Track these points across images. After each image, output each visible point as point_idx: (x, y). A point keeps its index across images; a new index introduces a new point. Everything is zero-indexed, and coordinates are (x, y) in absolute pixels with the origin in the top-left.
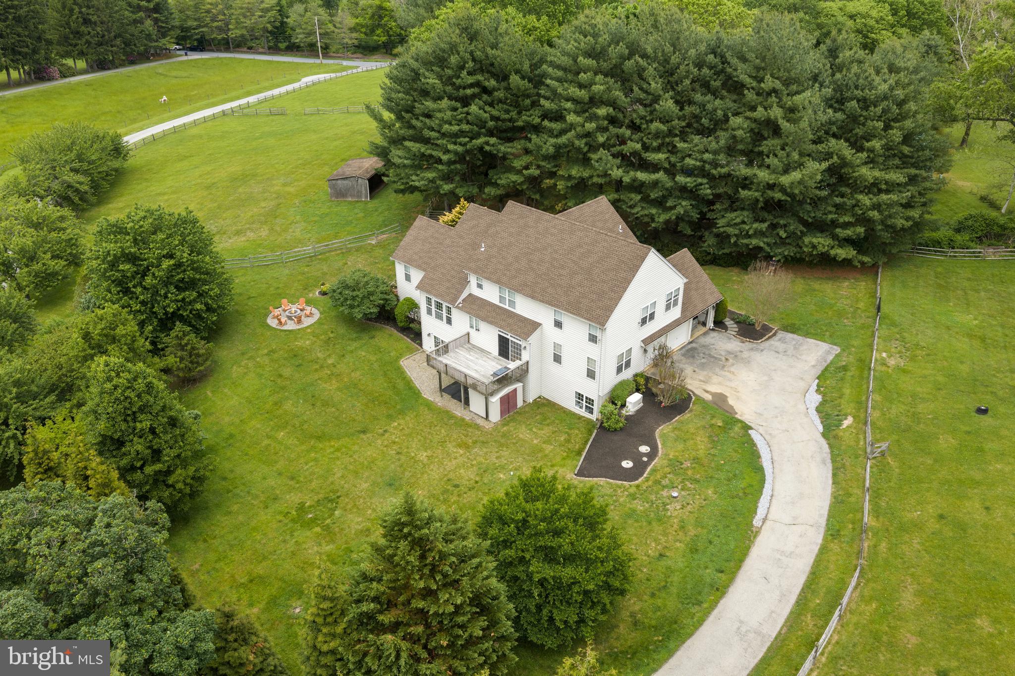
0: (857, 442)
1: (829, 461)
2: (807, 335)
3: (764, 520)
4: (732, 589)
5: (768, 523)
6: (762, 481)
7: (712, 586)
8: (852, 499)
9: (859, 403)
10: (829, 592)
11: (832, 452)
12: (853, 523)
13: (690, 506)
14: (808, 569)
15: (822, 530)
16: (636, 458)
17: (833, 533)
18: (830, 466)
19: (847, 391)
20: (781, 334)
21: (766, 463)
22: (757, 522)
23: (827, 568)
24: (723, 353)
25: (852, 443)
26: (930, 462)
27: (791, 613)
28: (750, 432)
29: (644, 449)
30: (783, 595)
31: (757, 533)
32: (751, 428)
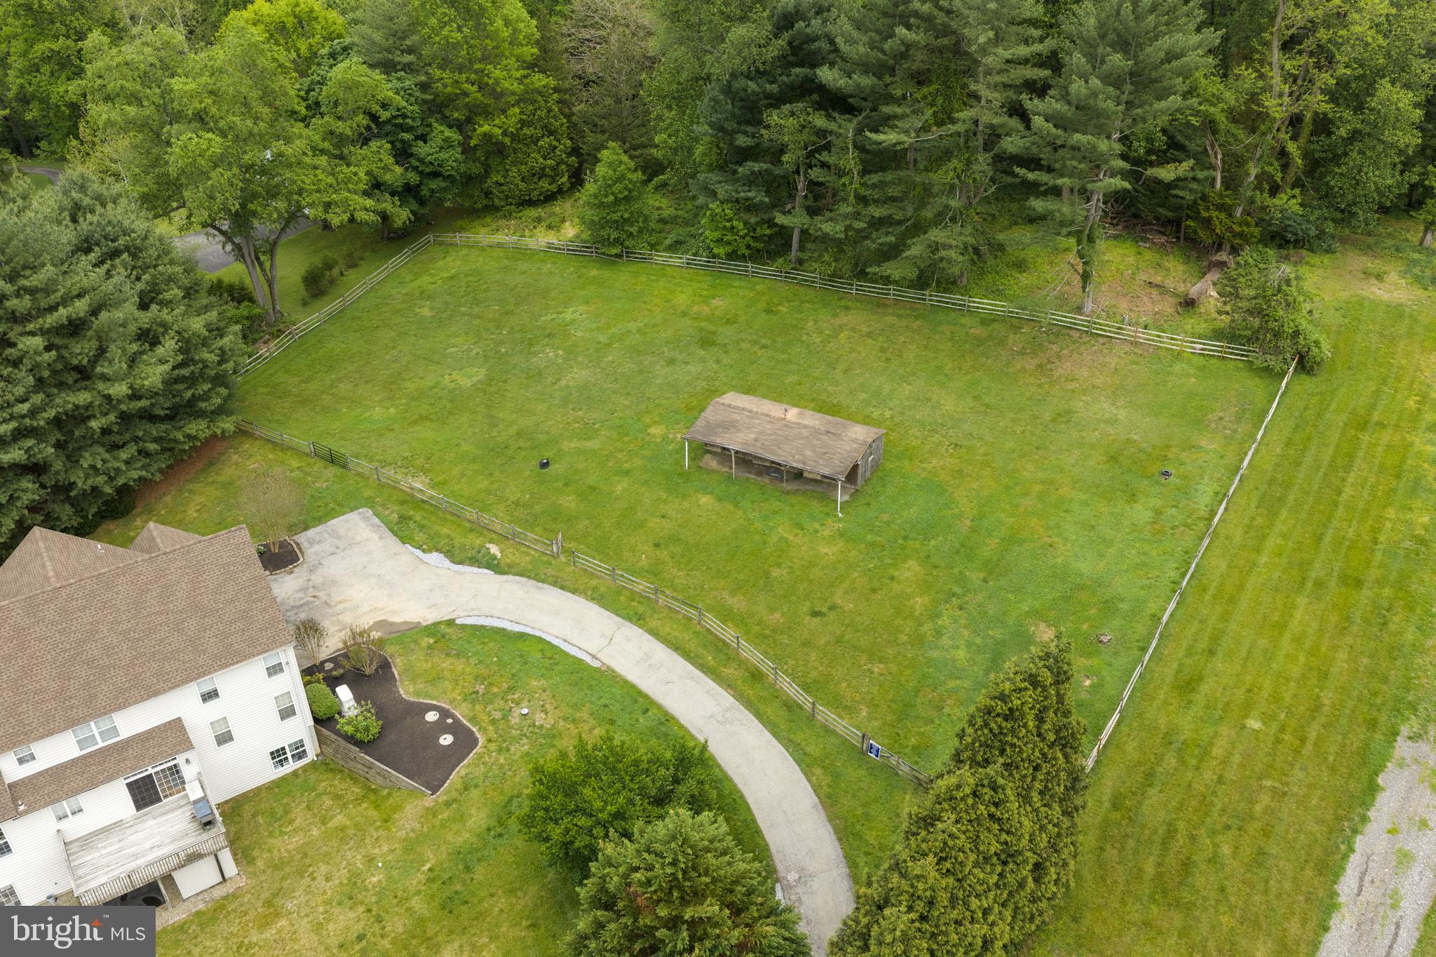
0: (529, 554)
1: (540, 584)
2: (320, 520)
3: (594, 657)
4: (671, 711)
5: (599, 656)
6: (540, 640)
7: (662, 724)
8: (603, 589)
9: (471, 530)
10: (705, 646)
11: (529, 577)
12: (633, 600)
13: (547, 706)
14: (670, 651)
15: (627, 624)
16: (441, 727)
17: (638, 619)
18: (546, 586)
19: (445, 531)
20: (302, 538)
21: (517, 628)
22: (596, 664)
23: (676, 637)
24: (300, 595)
25: (528, 559)
26: (587, 522)
27: (713, 680)
28: (458, 622)
29: (431, 717)
30: (692, 678)
31: (608, 667)
32: (454, 620)
